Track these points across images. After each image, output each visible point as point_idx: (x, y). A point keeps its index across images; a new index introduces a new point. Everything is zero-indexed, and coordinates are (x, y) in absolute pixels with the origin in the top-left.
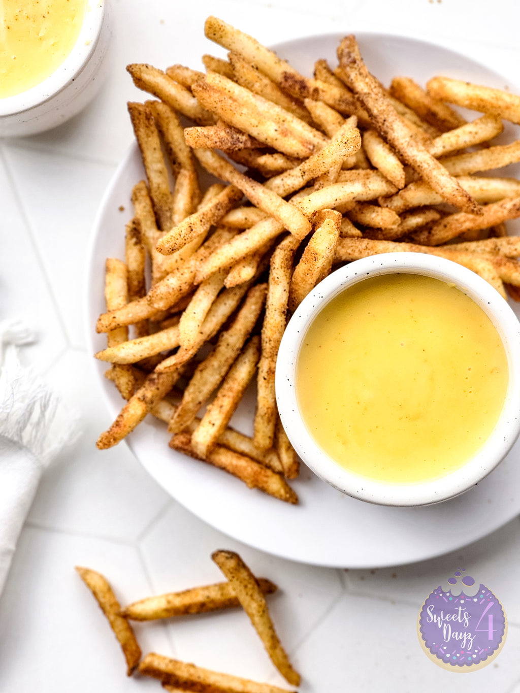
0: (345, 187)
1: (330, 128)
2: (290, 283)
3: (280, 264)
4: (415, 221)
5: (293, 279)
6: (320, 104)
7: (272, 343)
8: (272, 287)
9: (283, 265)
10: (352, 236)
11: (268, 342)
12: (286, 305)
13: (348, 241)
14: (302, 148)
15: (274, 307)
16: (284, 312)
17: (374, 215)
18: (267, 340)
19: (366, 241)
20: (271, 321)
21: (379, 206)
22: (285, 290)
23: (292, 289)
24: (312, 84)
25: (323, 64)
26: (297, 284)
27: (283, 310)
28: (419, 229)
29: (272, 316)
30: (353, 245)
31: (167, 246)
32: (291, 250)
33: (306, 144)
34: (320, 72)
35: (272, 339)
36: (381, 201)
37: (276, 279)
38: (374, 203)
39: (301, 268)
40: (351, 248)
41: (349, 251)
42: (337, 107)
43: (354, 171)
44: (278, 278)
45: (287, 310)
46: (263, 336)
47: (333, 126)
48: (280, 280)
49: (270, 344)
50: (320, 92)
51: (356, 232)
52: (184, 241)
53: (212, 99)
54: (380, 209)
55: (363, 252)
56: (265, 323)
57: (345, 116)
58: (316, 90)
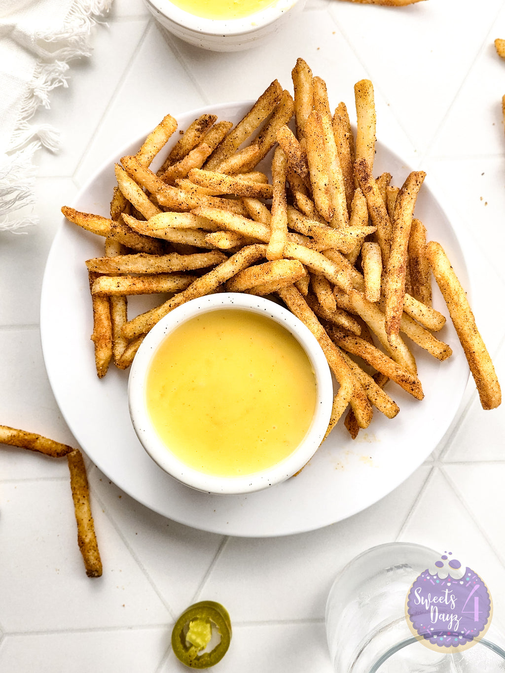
0: (325, 262)
1: (356, 218)
2: (240, 271)
3: (246, 255)
4: (344, 321)
5: (246, 270)
6: (364, 199)
7: (195, 291)
8: (229, 261)
9: (247, 258)
10: (299, 290)
11: (194, 288)
12: (225, 280)
13: (294, 291)
14: (327, 210)
15: (217, 274)
16: (220, 282)
17: (323, 292)
18: (195, 287)
19: (303, 302)
20: (208, 280)
21: (333, 291)
22: (233, 272)
23: (240, 274)
24: (372, 182)
25: (389, 177)
26: (245, 275)
27: (221, 281)
28: (341, 328)
29: (211, 278)
30: (294, 295)
31: (197, 176)
32: (261, 255)
33: (330, 210)
34: (382, 181)
35: (197, 289)
36: (336, 290)
37: (235, 261)
38: (332, 286)
39: (256, 269)
40: (291, 296)
41: (288, 296)
42: (371, 210)
43: (341, 256)
44: (237, 261)
45: (224, 283)
46: (195, 283)
47: (358, 219)
48: (237, 263)
49: (193, 291)
50: (371, 192)
51: (305, 290)
52: (208, 185)
53: (315, 130)
54: (330, 292)
55: (294, 306)
56: (204, 276)
57: (371, 222)
58: (370, 188)
